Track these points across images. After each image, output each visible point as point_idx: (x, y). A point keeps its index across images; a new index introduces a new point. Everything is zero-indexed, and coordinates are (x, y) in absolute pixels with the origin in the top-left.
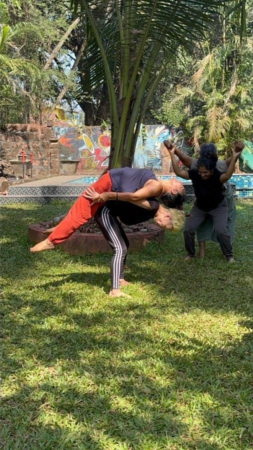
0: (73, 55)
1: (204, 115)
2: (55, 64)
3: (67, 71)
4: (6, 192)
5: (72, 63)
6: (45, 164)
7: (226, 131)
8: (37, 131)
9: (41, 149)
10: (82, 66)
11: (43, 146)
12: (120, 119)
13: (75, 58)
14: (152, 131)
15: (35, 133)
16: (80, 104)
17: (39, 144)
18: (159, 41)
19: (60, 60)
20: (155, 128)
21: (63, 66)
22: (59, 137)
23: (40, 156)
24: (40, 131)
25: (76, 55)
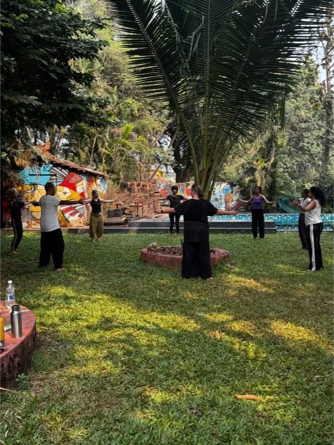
0: (169, 138)
1: (254, 176)
2: (158, 144)
3: (166, 148)
4: (127, 226)
5: (169, 143)
6: (151, 207)
7: (269, 186)
8: (146, 186)
9: (149, 197)
10: (175, 145)
11: (150, 196)
12: (201, 182)
13: (170, 140)
14: (219, 186)
15: (145, 188)
16: (173, 169)
17: (148, 194)
18: (227, 132)
19: (161, 141)
20: (221, 184)
21: (163, 145)
22: (160, 189)
23: (148, 202)
24: (148, 186)
25: (171, 138)
